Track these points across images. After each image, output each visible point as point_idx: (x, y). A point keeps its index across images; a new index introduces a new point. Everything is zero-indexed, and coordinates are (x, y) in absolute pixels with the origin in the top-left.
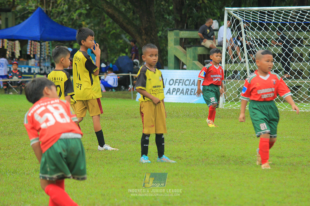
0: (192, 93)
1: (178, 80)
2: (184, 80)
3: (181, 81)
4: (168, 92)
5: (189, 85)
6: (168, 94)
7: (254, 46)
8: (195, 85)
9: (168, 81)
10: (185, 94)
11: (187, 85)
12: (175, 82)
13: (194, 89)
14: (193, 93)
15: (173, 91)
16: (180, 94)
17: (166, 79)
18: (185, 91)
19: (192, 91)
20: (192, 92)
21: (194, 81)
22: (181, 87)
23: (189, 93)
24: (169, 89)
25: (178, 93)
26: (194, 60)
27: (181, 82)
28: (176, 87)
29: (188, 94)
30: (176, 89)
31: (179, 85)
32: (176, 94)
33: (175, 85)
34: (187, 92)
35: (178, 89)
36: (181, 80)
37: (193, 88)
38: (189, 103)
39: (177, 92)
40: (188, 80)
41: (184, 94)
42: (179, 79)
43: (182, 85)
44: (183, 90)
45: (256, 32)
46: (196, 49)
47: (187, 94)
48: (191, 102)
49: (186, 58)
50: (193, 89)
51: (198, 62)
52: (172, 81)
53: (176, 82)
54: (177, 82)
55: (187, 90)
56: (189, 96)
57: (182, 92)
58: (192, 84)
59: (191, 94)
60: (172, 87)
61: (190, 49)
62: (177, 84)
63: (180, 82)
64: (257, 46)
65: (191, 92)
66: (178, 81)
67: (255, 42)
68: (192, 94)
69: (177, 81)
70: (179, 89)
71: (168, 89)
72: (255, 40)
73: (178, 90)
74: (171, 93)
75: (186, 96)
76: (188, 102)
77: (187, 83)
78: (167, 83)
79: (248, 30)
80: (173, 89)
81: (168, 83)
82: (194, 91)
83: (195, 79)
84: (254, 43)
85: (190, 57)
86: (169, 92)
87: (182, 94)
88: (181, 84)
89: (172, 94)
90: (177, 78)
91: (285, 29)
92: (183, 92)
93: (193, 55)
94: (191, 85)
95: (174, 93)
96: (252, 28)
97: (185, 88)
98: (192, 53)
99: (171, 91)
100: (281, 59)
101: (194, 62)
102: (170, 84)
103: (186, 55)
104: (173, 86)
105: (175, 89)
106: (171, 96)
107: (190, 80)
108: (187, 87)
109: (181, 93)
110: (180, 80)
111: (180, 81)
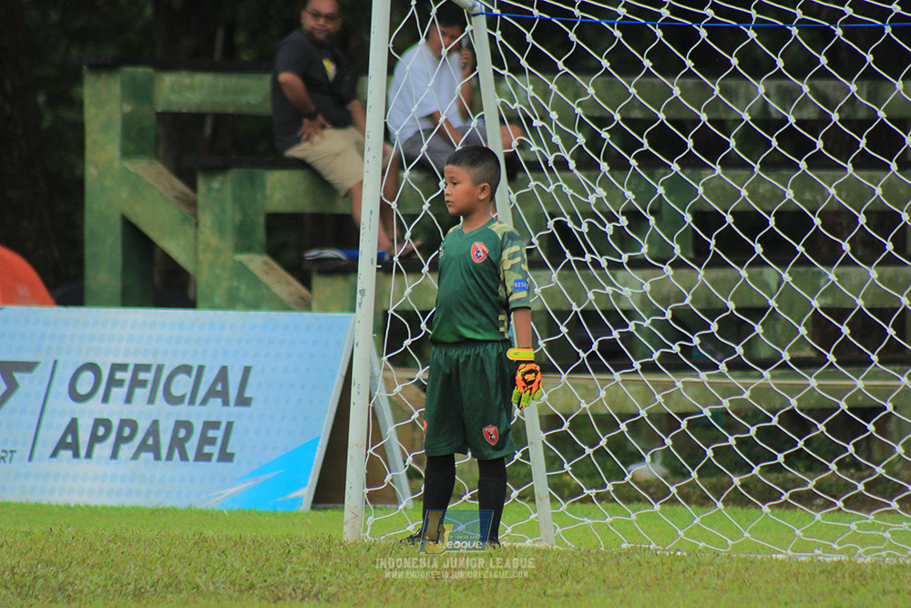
0: (207, 449)
1: (123, 367)
2: (160, 368)
3: (142, 376)
4: (62, 445)
5: (192, 402)
6: (66, 454)
7: (551, 163)
8: (226, 403)
9: (64, 375)
10: (169, 457)
11: (179, 400)
12: (109, 379)
13: (223, 426)
14: (214, 450)
15: (95, 439)
16: (135, 457)
17: (55, 362)
18: (165, 439)
19: (211, 433)
20: (212, 441)
21: (223, 374)
22: (142, 411)
23: (191, 447)
24: (72, 427)
25: (127, 450)
26: (244, 246)
27: (143, 384)
28: (115, 410)
29: (184, 457)
30: (115, 424)
31: (128, 399)
32: (114, 455)
33: (105, 399)
34: (178, 444)
35: (124, 423)
36: (146, 368)
37: (213, 419)
38: (190, 513)
39: (121, 440)
40: (186, 369)
41: (164, 452)
42: (132, 361)
43: (151, 400)
44: (154, 430)
45: (566, 83)
46: (252, 181)
47: (176, 454)
48: (200, 506)
49: (196, 238)
50: (215, 425)
51: (267, 259)
52: (88, 377)
53: (113, 382)
54: (120, 383)
55: (182, 433)
56: (193, 469)
57: (150, 445)
58: (212, 393)
59: (202, 457)
60: (86, 414)
61: (216, 185)
62: (118, 393)
63: (136, 383)
64: (572, 164)
65: (205, 440)
66: (126, 376)
67: (556, 139)
68: (208, 457)
69: (119, 375)
70: (133, 425)
71: (65, 422)
72: (559, 131)
73: (127, 432)
74: (83, 451)
75: (170, 463)
76: (180, 503)
77: (182, 385)
78: (61, 387)
79: (516, 69)
80: (98, 422)
81: (65, 389)
82: (218, 434)
83: (227, 363)
84: (554, 148)
85: (220, 228)
86: (68, 442)
87: (147, 456)
88: (142, 393)
89: (89, 455)
90: (119, 360)
91: (734, 61)
92: (157, 441)
93: (238, 218)
94: (204, 402)
95: (103, 449)
96: (537, 59)
97: (167, 416)
98: (229, 206)
99: (84, 437)
100: (713, 242)
101: (243, 258)
102: (76, 397)
103: (195, 215)
104: (93, 409)
105: (106, 423)
106: (82, 465)
107: (201, 369)
108: (183, 412)
109: (143, 447)
110: (139, 368)
111: (134, 378)
